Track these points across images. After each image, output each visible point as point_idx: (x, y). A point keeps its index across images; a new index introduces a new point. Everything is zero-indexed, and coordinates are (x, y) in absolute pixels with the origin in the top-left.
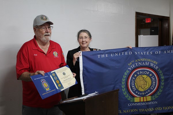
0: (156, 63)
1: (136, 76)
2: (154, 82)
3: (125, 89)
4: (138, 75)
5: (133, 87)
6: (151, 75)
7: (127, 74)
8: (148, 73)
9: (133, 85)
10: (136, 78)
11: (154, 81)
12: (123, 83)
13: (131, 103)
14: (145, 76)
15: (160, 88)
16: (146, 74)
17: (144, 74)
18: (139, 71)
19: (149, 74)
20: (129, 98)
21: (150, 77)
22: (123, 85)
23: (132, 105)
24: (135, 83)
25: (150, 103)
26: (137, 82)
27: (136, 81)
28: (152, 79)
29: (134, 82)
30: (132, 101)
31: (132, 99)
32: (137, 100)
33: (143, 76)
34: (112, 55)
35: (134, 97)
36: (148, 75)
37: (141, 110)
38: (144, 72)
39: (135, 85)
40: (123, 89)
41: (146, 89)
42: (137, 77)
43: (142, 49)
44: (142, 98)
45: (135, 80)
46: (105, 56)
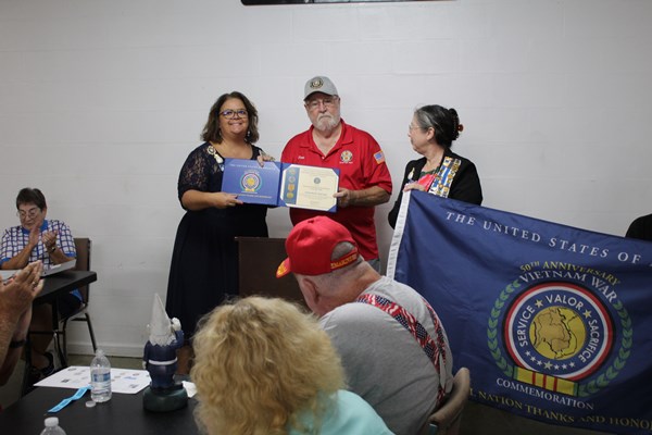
0: (612, 281)
1: (539, 304)
2: (594, 340)
3: (495, 332)
4: (546, 304)
5: (522, 333)
6: (587, 314)
7: (512, 290)
8: (580, 305)
9: (522, 329)
10: (538, 310)
11: (595, 336)
12: (495, 314)
13: (505, 378)
14: (569, 313)
15: (612, 364)
16: (573, 308)
17: (567, 306)
18: (555, 293)
19: (583, 310)
20: (502, 364)
21: (586, 321)
22: (493, 319)
23: (507, 384)
24: (532, 327)
25: (566, 401)
26: (538, 325)
27: (535, 319)
28: (588, 329)
29: (530, 321)
30: (508, 374)
31: (510, 368)
32: (524, 375)
33: (563, 311)
34: (488, 225)
35: (516, 364)
36: (580, 313)
37: (532, 410)
38: (566, 300)
39: (527, 330)
40: (492, 330)
41: (565, 358)
42: (542, 308)
43: (579, 234)
44: (539, 377)
45: (533, 315)
46: (467, 220)
